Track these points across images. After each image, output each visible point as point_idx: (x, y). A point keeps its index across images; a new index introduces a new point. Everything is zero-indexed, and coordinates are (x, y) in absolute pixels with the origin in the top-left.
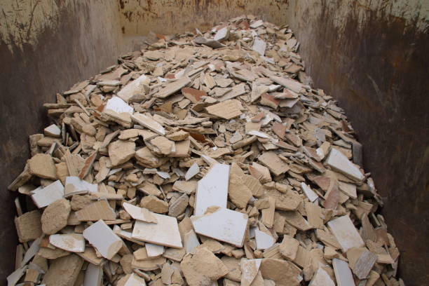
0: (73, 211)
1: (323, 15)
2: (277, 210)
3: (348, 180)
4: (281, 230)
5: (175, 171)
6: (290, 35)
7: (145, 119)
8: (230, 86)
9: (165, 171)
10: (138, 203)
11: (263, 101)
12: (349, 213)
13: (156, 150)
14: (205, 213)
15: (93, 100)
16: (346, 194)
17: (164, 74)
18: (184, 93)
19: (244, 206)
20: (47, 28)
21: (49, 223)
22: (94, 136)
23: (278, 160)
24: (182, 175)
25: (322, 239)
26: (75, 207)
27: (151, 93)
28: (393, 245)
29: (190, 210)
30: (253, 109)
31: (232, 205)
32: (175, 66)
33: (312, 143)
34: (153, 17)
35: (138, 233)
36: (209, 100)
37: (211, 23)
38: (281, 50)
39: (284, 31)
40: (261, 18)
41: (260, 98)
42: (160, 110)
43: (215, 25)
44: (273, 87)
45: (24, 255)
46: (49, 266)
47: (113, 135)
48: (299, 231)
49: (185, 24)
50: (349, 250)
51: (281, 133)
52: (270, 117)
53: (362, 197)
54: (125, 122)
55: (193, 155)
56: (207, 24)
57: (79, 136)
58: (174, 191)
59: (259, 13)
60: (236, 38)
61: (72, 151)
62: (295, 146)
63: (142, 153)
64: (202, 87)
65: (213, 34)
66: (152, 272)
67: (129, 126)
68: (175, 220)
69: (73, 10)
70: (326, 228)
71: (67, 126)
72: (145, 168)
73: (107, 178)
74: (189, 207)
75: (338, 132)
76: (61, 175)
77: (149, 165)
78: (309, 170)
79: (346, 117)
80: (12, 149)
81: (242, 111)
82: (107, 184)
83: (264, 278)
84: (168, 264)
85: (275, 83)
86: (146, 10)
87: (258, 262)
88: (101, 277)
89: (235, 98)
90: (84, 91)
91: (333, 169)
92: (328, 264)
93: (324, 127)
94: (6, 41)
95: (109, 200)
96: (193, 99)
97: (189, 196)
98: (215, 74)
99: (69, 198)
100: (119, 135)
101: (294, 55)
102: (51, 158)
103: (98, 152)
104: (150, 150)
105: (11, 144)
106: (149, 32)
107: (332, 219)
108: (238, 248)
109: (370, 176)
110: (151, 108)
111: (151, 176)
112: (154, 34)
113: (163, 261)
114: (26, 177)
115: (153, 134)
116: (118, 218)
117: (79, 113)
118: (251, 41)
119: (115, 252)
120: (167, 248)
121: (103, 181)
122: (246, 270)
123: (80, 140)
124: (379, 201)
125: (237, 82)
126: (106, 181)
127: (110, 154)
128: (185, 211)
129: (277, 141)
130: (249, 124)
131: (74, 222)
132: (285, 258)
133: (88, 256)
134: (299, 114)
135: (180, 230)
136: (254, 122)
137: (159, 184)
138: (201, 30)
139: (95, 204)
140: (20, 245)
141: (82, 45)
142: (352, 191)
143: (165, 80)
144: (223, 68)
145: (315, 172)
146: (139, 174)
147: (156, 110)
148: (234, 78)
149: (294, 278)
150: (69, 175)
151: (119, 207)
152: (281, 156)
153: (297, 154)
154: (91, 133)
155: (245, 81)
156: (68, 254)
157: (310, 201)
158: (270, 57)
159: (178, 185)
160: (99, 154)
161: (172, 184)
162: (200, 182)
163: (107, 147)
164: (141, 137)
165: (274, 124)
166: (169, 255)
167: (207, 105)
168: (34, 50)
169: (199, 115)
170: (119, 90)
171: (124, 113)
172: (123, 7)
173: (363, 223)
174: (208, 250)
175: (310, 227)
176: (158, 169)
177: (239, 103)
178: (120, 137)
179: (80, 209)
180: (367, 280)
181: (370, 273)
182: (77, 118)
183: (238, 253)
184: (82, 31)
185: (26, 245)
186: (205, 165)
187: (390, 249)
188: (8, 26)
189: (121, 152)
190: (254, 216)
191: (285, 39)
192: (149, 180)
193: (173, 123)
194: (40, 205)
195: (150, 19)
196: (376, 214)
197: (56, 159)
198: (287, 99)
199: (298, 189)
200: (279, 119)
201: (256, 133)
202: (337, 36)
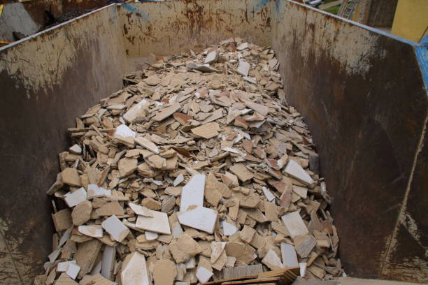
0: (94, 209)
1: (294, 43)
2: (241, 207)
3: (301, 185)
4: (243, 221)
5: (166, 179)
6: (272, 55)
7: (144, 140)
8: (211, 111)
9: (159, 180)
10: (139, 203)
11: (237, 123)
12: (300, 210)
13: (152, 165)
14: (188, 210)
15: (104, 122)
16: (298, 195)
17: (161, 98)
18: (175, 117)
19: (216, 204)
20: (69, 69)
21: (78, 217)
22: (107, 154)
23: (246, 169)
24: (171, 182)
25: (275, 228)
26: (95, 206)
27: (149, 116)
28: (335, 234)
29: (176, 207)
30: (228, 130)
31: (207, 204)
32: (170, 91)
33: (274, 155)
34: (153, 41)
35: (140, 224)
36: (195, 123)
37: (204, 45)
38: (262, 70)
39: (266, 52)
40: (247, 41)
41: (234, 121)
42: (156, 131)
43: (207, 47)
44: (246, 111)
45: (59, 241)
46: (77, 249)
47: (122, 153)
48: (258, 223)
49: (181, 46)
50: (296, 237)
51: (249, 149)
52: (241, 135)
53: (312, 197)
54: (130, 144)
55: (180, 167)
56: (200, 46)
57: (96, 154)
58: (166, 194)
59: (245, 36)
60: (224, 61)
61: (91, 165)
62: (260, 158)
63: (142, 167)
64: (190, 112)
65: (205, 55)
66: (150, 251)
67: (133, 146)
68: (166, 215)
69: (86, 47)
70: (279, 220)
71: (87, 147)
72: (144, 178)
73: (118, 185)
74: (176, 205)
75: (298, 146)
76: (84, 183)
77: (147, 176)
78: (270, 177)
79: (308, 132)
80: (48, 164)
81: (219, 132)
82: (117, 190)
83: (228, 255)
84: (161, 245)
85: (247, 108)
86: (147, 35)
87: (224, 244)
88: (115, 255)
89: (215, 121)
90: (97, 115)
91: (289, 176)
92: (278, 246)
93: (287, 142)
94: (43, 87)
95: (119, 201)
96: (183, 122)
97: (176, 197)
98: (200, 100)
99: (91, 200)
100: (125, 153)
101: (274, 73)
102: (76, 171)
103: (111, 167)
104: (148, 165)
105: (47, 161)
106: (149, 53)
107: (284, 214)
108: (210, 235)
109: (323, 181)
110: (150, 129)
111: (149, 183)
112: (154, 56)
113: (157, 244)
114: (60, 185)
115: (150, 153)
116: (126, 213)
117: (95, 136)
118: (236, 63)
119: (124, 237)
120: (160, 234)
121: (115, 188)
122: (214, 249)
123: (96, 157)
124: (327, 200)
125: (217, 107)
126: (117, 187)
127: (119, 168)
128: (173, 209)
129: (245, 155)
130: (224, 142)
131: (95, 217)
132: (244, 242)
133: (105, 240)
134: (266, 132)
135: (169, 222)
136: (228, 140)
137: (154, 189)
138: (195, 52)
139: (109, 204)
140: (56, 234)
141: (94, 74)
142: (303, 193)
143: (161, 104)
144: (207, 95)
145: (274, 178)
146: (141, 182)
147: (154, 131)
148: (214, 104)
149: (250, 256)
150: (90, 183)
151: (126, 206)
152: (248, 167)
153: (261, 165)
154: (105, 152)
155: (223, 107)
156: (91, 239)
157: (268, 201)
158: (253, 76)
159: (169, 190)
160: (112, 168)
161: (164, 189)
162: (184, 188)
163: (117, 163)
164: (141, 155)
165: (244, 141)
166: (161, 239)
167: (193, 127)
168: (60, 87)
169: (187, 135)
170: (125, 113)
171: (129, 137)
172: (126, 33)
173: (312, 217)
174: (189, 236)
175: (267, 220)
176: (154, 178)
177: (217, 125)
178: (126, 155)
179: (99, 208)
180: (308, 258)
181: (310, 254)
182: (94, 141)
183: (209, 238)
184: (94, 62)
185: (60, 234)
186: (188, 175)
187: (333, 237)
188: (44, 75)
189: (127, 166)
190: (223, 212)
191: (267, 60)
192: (148, 186)
193: (166, 142)
194: (71, 205)
195: (151, 43)
196: (325, 210)
197: (80, 171)
198: (255, 122)
199: (260, 192)
200: (248, 137)
201: (229, 149)
202: (303, 65)
